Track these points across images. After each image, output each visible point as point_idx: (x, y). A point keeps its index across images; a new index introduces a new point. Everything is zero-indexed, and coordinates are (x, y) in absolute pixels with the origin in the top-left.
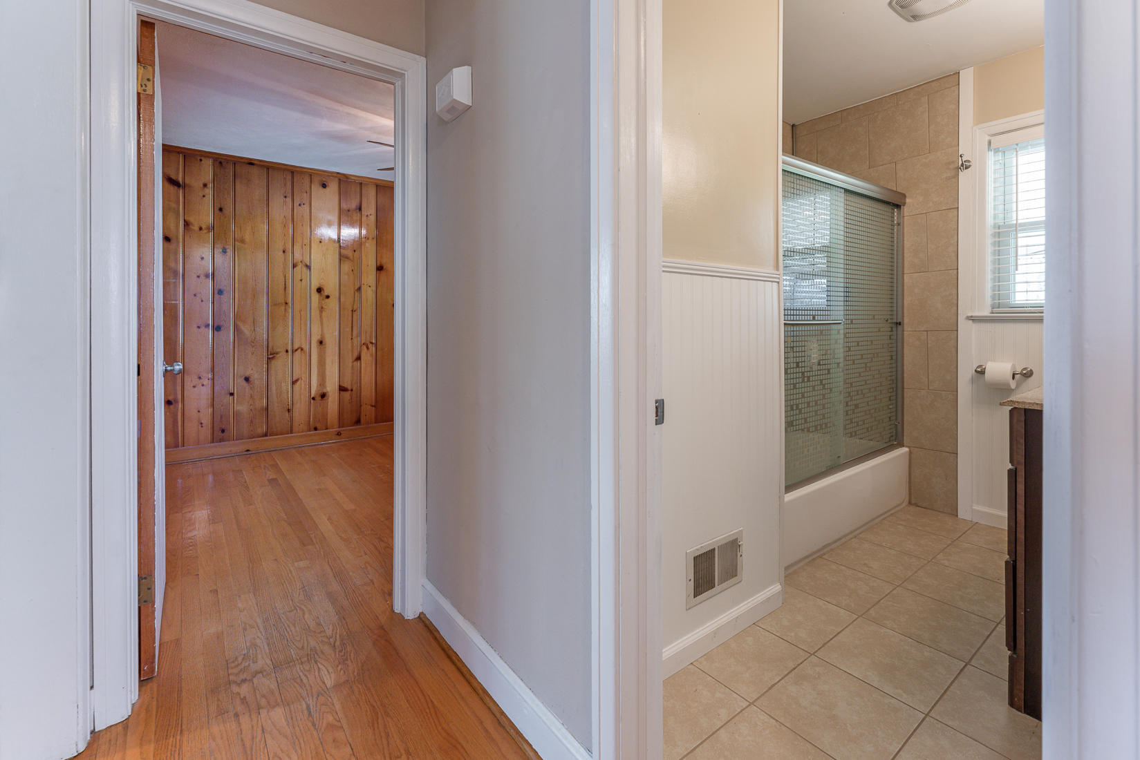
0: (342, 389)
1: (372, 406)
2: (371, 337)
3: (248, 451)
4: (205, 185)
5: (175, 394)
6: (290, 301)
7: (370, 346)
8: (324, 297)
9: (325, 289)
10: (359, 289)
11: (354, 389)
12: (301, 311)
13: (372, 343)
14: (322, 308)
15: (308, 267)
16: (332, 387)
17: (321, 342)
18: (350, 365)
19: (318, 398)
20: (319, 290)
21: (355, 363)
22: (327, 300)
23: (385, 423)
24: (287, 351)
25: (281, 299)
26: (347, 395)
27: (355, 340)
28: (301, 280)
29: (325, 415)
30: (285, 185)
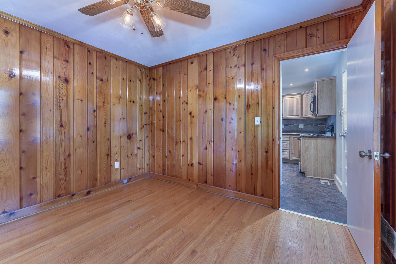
0: (199, 163)
1: (212, 176)
2: (211, 138)
3: (169, 181)
4: (160, 77)
5: (155, 154)
6: (181, 120)
7: (211, 142)
8: (192, 117)
9: (192, 113)
10: (206, 111)
11: (204, 164)
12: (185, 124)
13: (211, 141)
14: (191, 122)
15: (187, 103)
16: (195, 162)
17: (191, 139)
18: (202, 151)
19: (190, 165)
20: (190, 114)
21: (204, 151)
22: (193, 118)
23: (217, 187)
24: (180, 142)
25: (179, 120)
26: (201, 166)
27: (204, 138)
28: (185, 110)
29: (192, 174)
30: (180, 68)
